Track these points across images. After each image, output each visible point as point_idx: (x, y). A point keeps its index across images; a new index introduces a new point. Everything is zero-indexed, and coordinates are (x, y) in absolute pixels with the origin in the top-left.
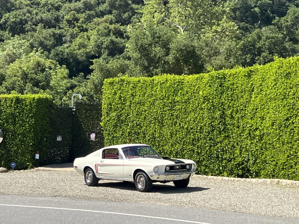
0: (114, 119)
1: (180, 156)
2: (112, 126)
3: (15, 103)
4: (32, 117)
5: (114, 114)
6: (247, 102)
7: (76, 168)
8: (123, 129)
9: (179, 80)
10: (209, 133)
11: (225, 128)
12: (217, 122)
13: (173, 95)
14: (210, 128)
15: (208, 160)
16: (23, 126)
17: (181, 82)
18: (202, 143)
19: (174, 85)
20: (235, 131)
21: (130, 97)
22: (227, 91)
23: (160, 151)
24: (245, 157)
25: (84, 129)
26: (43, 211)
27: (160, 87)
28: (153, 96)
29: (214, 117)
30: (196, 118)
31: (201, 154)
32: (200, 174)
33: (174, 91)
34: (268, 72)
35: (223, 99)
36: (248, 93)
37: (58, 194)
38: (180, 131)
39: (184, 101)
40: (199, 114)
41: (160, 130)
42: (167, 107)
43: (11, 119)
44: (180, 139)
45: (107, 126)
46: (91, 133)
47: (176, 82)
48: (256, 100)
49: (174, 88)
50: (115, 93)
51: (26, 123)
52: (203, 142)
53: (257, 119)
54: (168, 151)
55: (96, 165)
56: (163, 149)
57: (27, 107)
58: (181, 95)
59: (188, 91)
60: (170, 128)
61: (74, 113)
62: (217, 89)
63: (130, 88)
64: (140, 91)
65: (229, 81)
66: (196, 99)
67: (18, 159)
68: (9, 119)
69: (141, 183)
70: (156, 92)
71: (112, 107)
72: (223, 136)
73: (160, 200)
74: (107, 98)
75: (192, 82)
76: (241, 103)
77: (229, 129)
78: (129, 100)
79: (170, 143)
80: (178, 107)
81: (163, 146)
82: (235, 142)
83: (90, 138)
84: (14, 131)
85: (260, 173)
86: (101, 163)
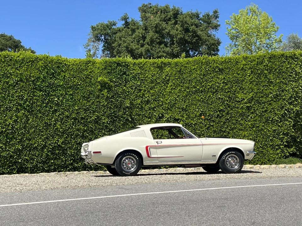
55: (149, 148)
86: (156, 144)
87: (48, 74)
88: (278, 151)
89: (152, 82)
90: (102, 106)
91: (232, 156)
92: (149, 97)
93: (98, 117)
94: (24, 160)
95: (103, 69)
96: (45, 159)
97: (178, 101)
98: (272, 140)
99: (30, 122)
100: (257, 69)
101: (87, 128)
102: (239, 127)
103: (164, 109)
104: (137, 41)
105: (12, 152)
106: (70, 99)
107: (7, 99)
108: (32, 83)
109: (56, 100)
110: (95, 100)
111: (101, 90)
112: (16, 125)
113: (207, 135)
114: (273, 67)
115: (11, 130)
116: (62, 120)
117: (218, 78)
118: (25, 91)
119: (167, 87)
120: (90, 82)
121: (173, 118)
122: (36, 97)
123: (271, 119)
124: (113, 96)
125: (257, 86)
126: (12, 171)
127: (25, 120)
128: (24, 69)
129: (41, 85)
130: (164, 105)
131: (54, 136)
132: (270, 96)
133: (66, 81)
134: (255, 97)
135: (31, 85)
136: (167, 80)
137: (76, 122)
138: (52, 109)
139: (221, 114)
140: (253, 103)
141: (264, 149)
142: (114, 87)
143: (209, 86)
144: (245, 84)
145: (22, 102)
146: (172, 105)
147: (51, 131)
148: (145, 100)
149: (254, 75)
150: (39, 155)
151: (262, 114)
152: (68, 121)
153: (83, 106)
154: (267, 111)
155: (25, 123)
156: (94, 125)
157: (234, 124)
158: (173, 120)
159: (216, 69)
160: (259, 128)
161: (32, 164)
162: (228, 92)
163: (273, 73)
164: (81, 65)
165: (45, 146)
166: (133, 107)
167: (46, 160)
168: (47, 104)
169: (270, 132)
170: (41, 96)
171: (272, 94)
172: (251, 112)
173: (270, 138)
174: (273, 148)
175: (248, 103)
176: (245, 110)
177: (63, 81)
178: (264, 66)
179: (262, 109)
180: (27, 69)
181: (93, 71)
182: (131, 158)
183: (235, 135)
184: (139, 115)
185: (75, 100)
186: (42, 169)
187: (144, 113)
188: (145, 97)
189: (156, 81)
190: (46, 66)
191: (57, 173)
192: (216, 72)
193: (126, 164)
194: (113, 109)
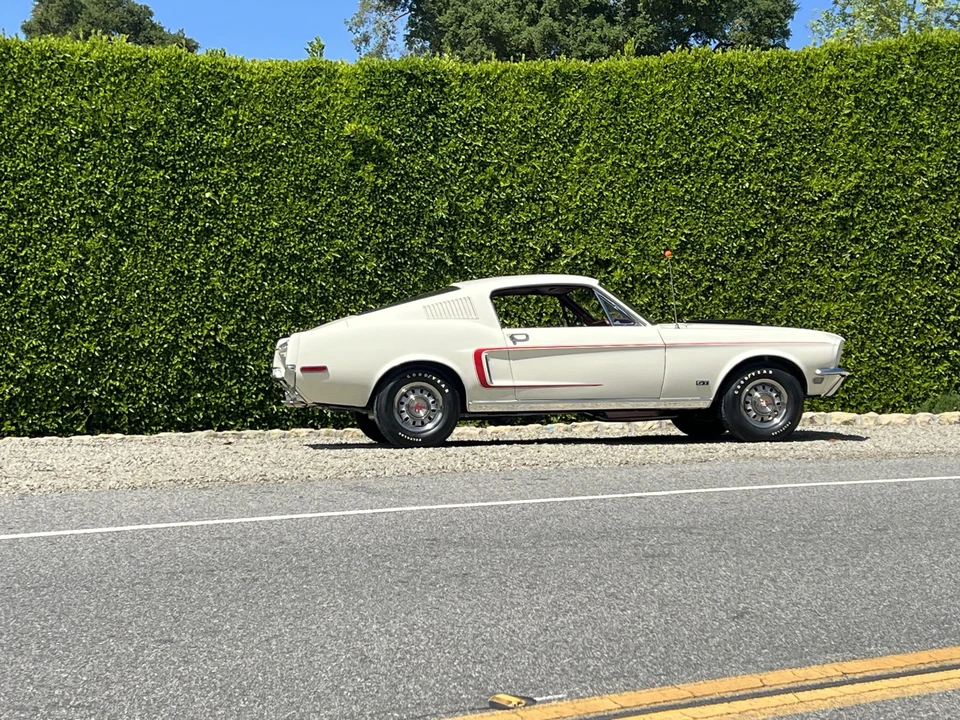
65: (462, 97)
77: (471, 262)
86: (510, 344)
87: (182, 114)
88: (940, 369)
89: (523, 138)
90: (358, 219)
91: (764, 385)
92: (511, 187)
93: (344, 253)
94: (110, 389)
95: (360, 94)
96: (174, 387)
97: (608, 201)
98: (922, 332)
99: (127, 269)
100: (875, 94)
101: (309, 289)
102: (811, 287)
103: (561, 229)
104: (516, 5)
105: (71, 366)
106: (254, 195)
107: (52, 194)
108: (130, 142)
109: (209, 199)
110: (336, 198)
111: (353, 166)
112: (81, 279)
113: (703, 314)
114: (931, 86)
115: (65, 293)
116: (229, 262)
117: (743, 123)
118: (110, 167)
119: (572, 156)
120: (320, 138)
121: (591, 259)
122: (144, 186)
123: (919, 262)
124: (392, 186)
125: (874, 150)
126: (72, 426)
127: (109, 262)
128: (104, 97)
129: (160, 149)
130: (561, 215)
131: (202, 314)
132: (918, 183)
133: (240, 137)
134: (866, 187)
135: (127, 149)
136: (573, 133)
137: (272, 270)
138: (196, 225)
139: (750, 244)
140: (859, 207)
141: (892, 359)
142: (397, 155)
143: (713, 149)
144: (834, 142)
145: (99, 205)
146: (590, 215)
147: (193, 297)
148: (499, 198)
149: (864, 113)
150: (155, 374)
151: (888, 244)
152: (248, 267)
153: (295, 218)
154: (906, 234)
155: (109, 272)
156: (331, 280)
157: (795, 278)
158: (590, 265)
159: (737, 92)
160: (876, 291)
161: (134, 404)
162: (777, 169)
163: (930, 106)
164: (288, 83)
165: (175, 347)
166: (461, 220)
167: (180, 392)
168: (180, 209)
169: (916, 303)
170: (158, 184)
171: (924, 175)
172: (853, 236)
173: (915, 324)
174: (925, 357)
175: (843, 208)
176: (834, 230)
177: (229, 137)
178: (901, 81)
179: (890, 226)
180: (114, 96)
181: (328, 102)
182: (427, 389)
183: (797, 316)
184: (479, 248)
185: (270, 197)
186: (167, 420)
187: (494, 242)
188: (498, 188)
189: (538, 136)
190: (177, 84)
191: (213, 432)
192: (738, 103)
193: (408, 406)
194: (394, 229)
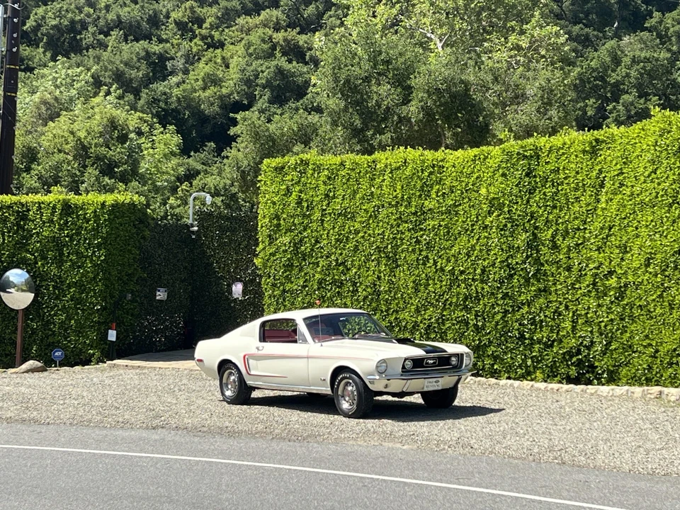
0: (286, 250)
1: (436, 335)
2: (280, 267)
3: (61, 214)
4: (99, 246)
5: (286, 239)
6: (588, 211)
7: (201, 363)
8: (306, 274)
9: (432, 160)
10: (502, 283)
11: (538, 270)
12: (521, 258)
13: (420, 196)
14: (505, 271)
15: (500, 344)
16: (79, 267)
17: (438, 167)
18: (485, 305)
19: (422, 173)
20: (562, 279)
21: (322, 201)
22: (542, 186)
23: (391, 323)
24: (585, 337)
25: (218, 273)
26: (126, 462)
27: (391, 178)
28: (373, 198)
29: (513, 246)
30: (473, 247)
31: (484, 330)
32: (482, 376)
33: (422, 187)
34: (636, 143)
35: (535, 204)
36: (592, 191)
37: (161, 423)
38: (436, 277)
39: (444, 209)
40: (478, 239)
41: (390, 276)
42: (406, 222)
43: (52, 251)
44: (435, 297)
45: (270, 267)
46: (233, 283)
47: (427, 166)
48: (609, 207)
49: (421, 180)
50: (288, 192)
51: (86, 260)
52: (488, 303)
53: (612, 251)
54: (407, 322)
55: (246, 357)
56: (396, 318)
57: (87, 223)
58: (437, 196)
59: (454, 187)
60: (413, 271)
61: (194, 237)
62: (520, 182)
63: (321, 179)
64: (345, 186)
65: (547, 163)
66: (473, 206)
67: (69, 342)
68: (48, 251)
69: (349, 397)
70: (382, 190)
71: (282, 222)
72: (533, 289)
73: (391, 436)
74: (269, 202)
75: (462, 166)
76: (574, 214)
77: (546, 273)
78: (319, 206)
79: (414, 305)
80: (432, 223)
81: (397, 312)
82: (561, 304)
83: (230, 292)
84: (60, 277)
85: (619, 374)
91: (350, 383)
